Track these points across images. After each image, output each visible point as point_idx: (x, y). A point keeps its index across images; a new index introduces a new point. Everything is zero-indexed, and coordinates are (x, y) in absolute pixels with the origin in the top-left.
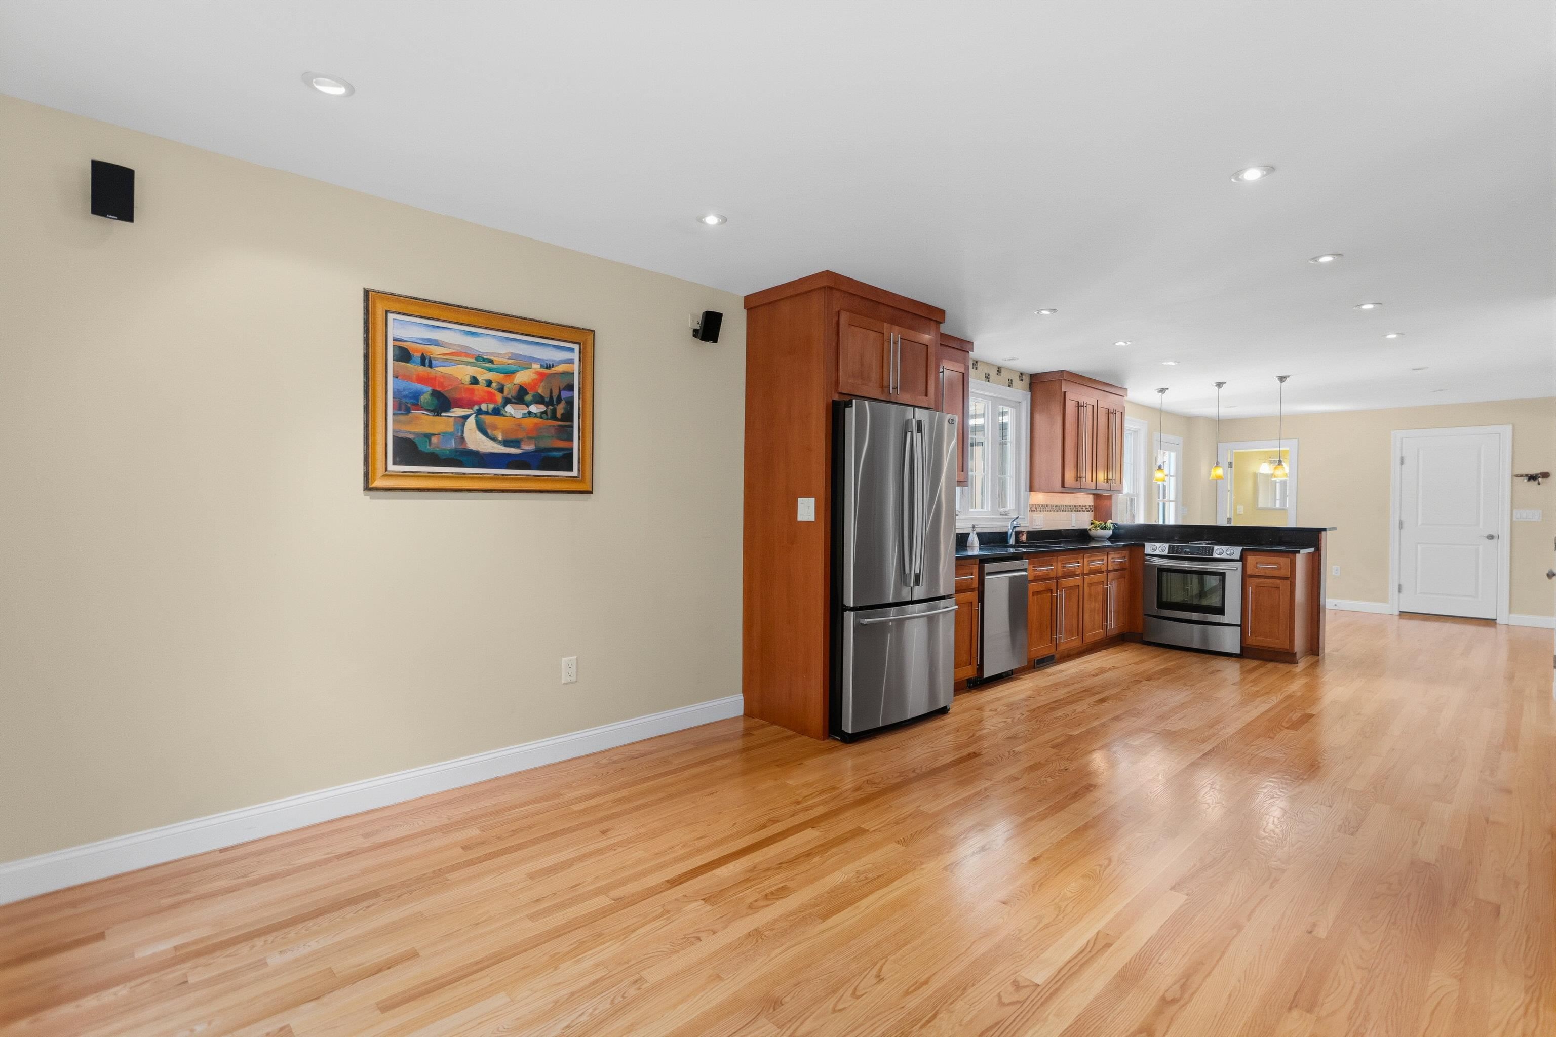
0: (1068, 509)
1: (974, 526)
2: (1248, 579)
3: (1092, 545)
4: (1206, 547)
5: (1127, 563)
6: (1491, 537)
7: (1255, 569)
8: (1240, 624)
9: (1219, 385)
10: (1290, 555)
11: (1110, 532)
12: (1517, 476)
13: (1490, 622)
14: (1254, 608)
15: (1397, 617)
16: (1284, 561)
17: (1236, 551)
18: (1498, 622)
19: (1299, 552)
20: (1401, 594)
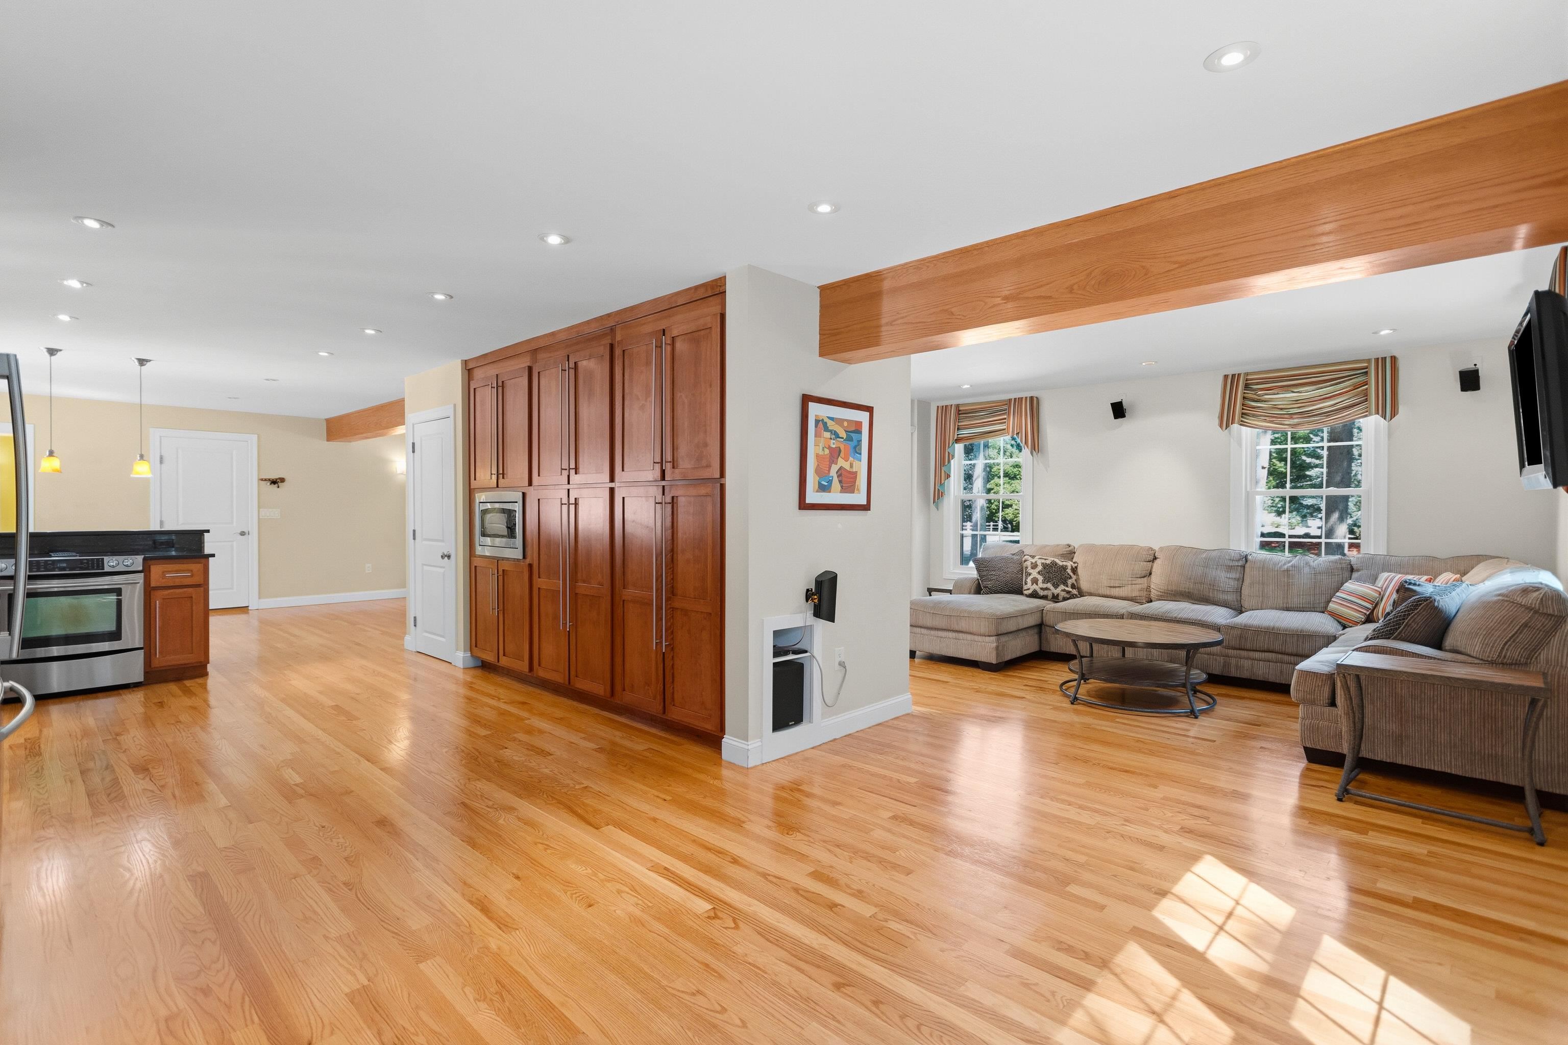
2: (153, 592)
6: (243, 534)
7: (162, 579)
8: (143, 647)
9: (52, 352)
10: (203, 560)
12: (262, 480)
13: (245, 610)
14: (161, 625)
16: (197, 567)
17: (137, 562)
18: (250, 609)
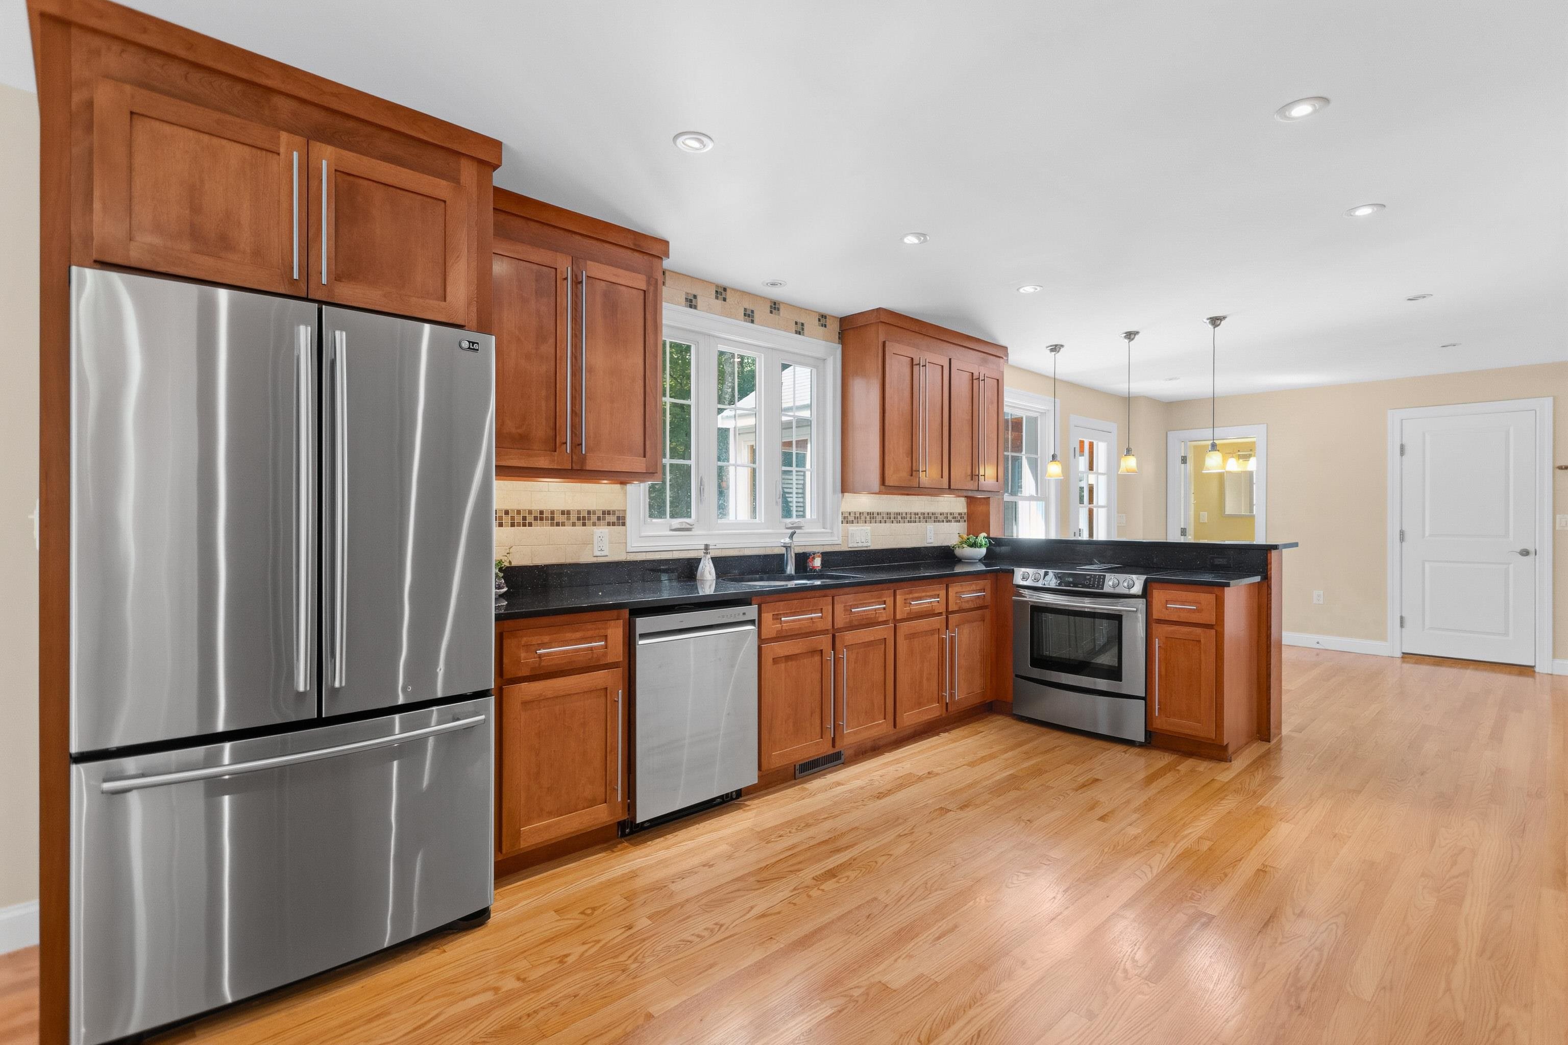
0: (920, 518)
1: (707, 547)
2: (1155, 626)
3: (958, 569)
4: (1094, 575)
5: (988, 598)
6: (1525, 553)
7: (1164, 610)
8: (1144, 695)
9: (1130, 335)
10: (1216, 589)
11: (983, 551)
12: (1561, 468)
13: (1526, 670)
14: (1163, 673)
15: (1399, 661)
16: (1206, 599)
17: (1136, 583)
18: (1537, 669)
19: (1228, 585)
20: (1403, 629)
